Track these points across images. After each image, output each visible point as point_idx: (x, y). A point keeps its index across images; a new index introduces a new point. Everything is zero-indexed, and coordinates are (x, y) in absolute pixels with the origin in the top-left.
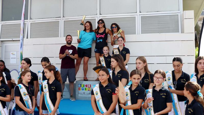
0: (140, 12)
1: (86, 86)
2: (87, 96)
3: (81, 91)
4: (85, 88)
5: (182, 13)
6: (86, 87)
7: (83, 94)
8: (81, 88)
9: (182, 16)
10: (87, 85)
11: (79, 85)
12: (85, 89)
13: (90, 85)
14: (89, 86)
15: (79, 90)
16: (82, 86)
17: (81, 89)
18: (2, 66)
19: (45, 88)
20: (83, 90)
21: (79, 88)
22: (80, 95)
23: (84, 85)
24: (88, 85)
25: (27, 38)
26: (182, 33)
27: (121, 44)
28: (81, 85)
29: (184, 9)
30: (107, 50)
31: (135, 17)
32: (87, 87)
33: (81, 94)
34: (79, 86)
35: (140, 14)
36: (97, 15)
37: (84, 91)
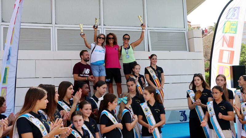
19: (147, 111)
26: (189, 51)
30: (139, 69)
36: (100, 25)
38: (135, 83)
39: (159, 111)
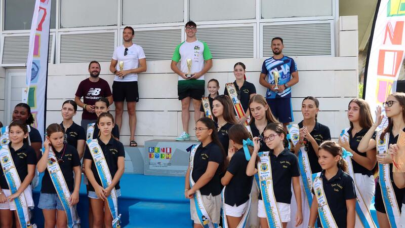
0: (262, 18)
1: (164, 151)
2: (165, 168)
3: (154, 160)
4: (162, 155)
5: (337, 21)
6: (162, 153)
7: (158, 165)
8: (154, 154)
9: (337, 26)
10: (164, 149)
11: (150, 149)
12: (160, 156)
13: (170, 149)
14: (168, 151)
15: (150, 157)
16: (156, 150)
17: (154, 157)
18: (24, 114)
19: (96, 152)
20: (157, 157)
21: (150, 155)
22: (151, 167)
23: (159, 149)
24: (167, 149)
25: (54, 63)
26: (336, 56)
27: (240, 77)
28: (153, 148)
29: (342, 13)
30: (215, 87)
31: (253, 27)
32: (165, 153)
33: (154, 164)
34: (150, 151)
35: (263, 20)
36: (183, 21)
37: (159, 160)
38: (108, 107)
39: (117, 151)
